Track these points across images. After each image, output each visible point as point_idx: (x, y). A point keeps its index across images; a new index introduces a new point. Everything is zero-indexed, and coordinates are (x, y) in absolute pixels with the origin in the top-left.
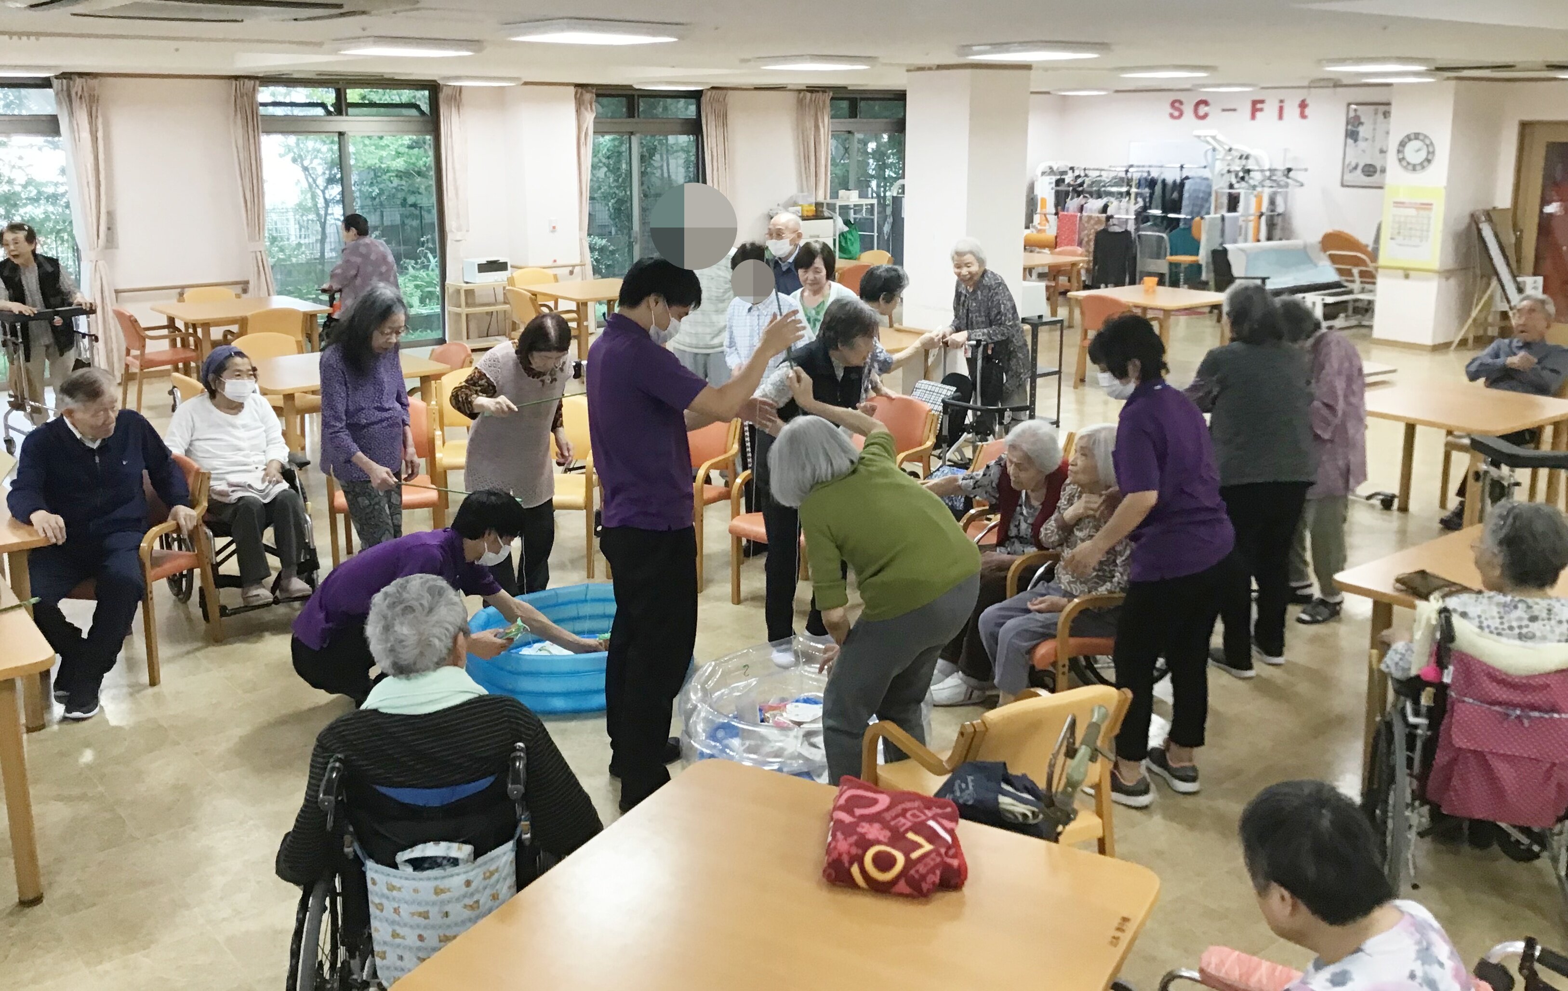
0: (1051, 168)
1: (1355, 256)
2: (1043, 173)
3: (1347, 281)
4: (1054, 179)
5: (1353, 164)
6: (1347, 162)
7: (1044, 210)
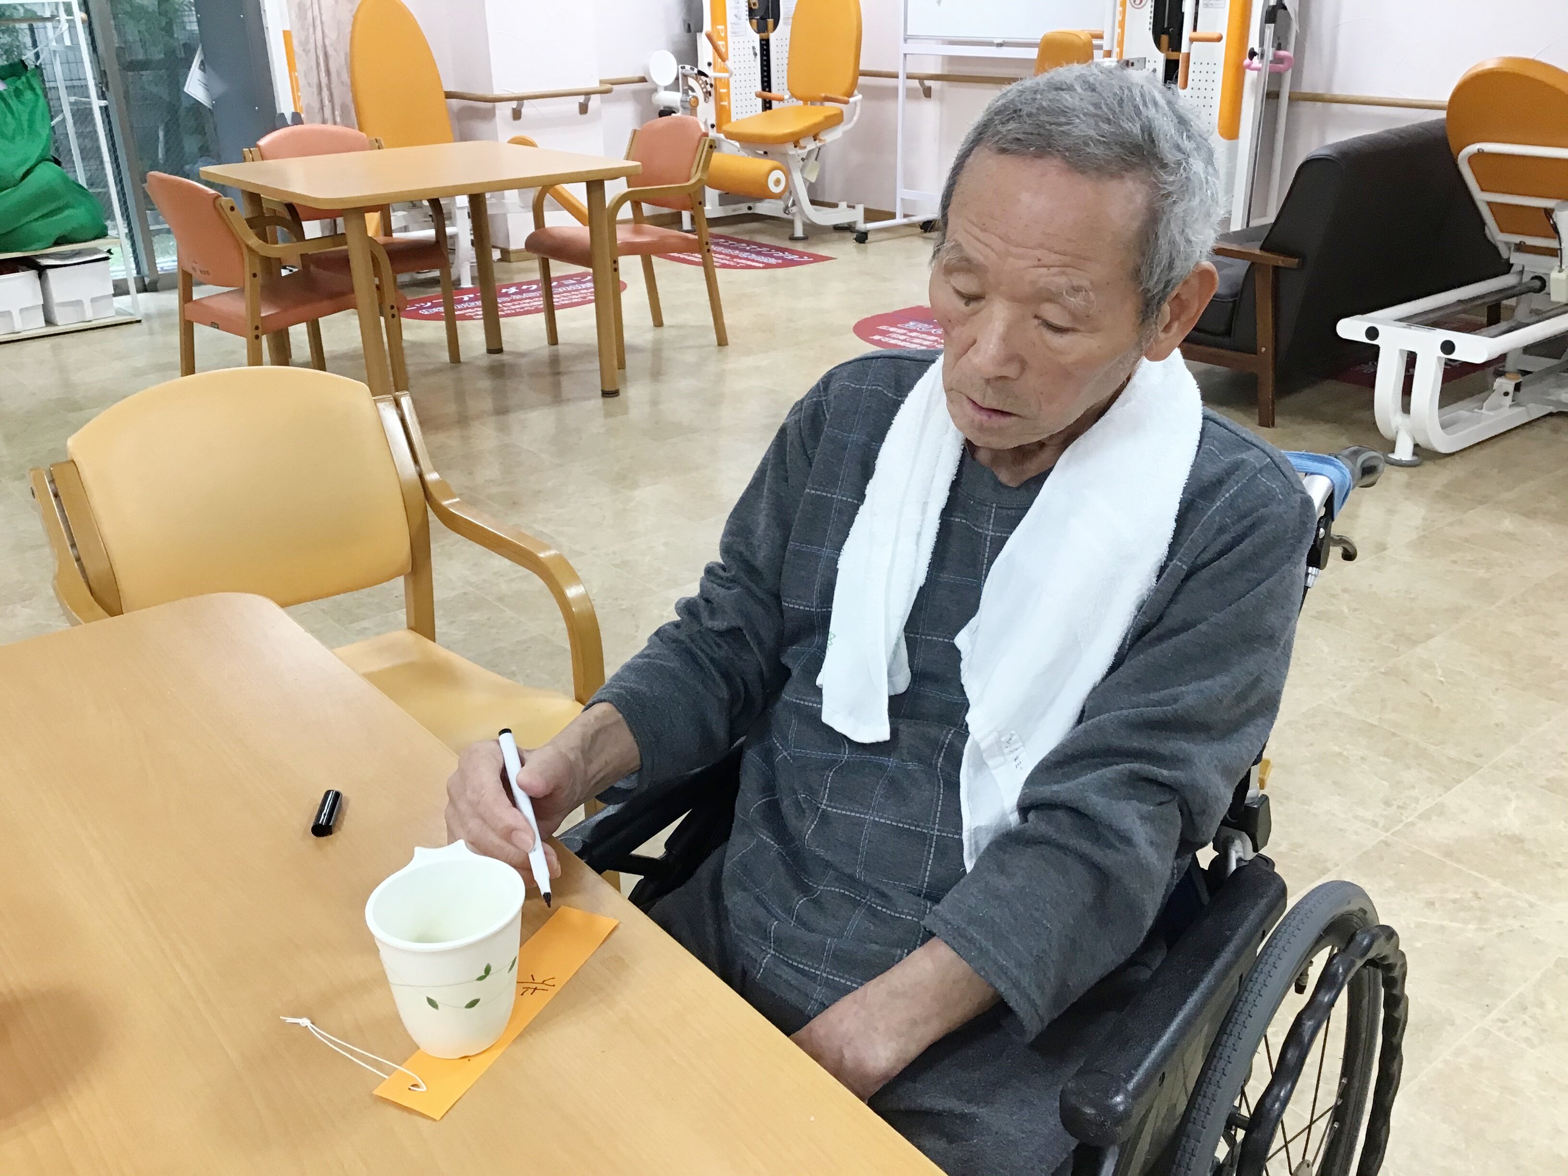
7: (720, 27)
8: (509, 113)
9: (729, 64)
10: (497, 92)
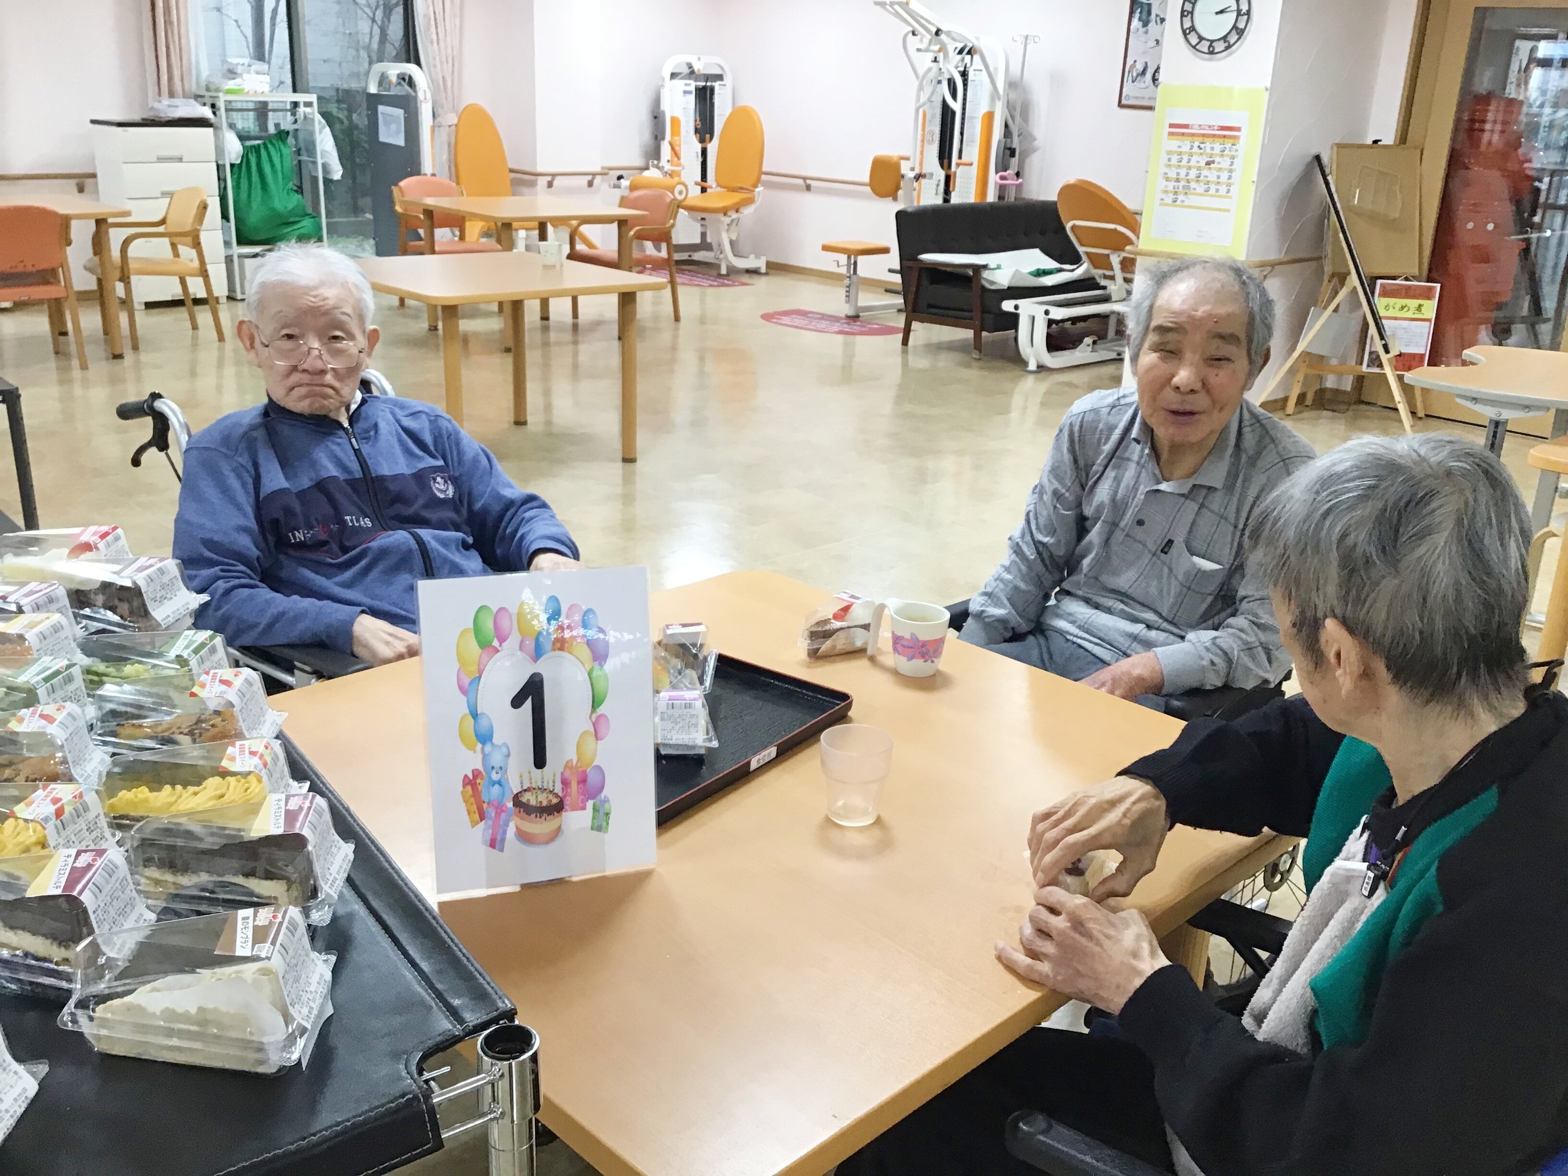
0: (690, 66)
1: (1115, 230)
2: (673, 76)
3: (1106, 277)
4: (692, 85)
5: (1140, 67)
6: (1129, 62)
7: (676, 138)
8: (545, 184)
9: (682, 161)
10: (540, 170)
